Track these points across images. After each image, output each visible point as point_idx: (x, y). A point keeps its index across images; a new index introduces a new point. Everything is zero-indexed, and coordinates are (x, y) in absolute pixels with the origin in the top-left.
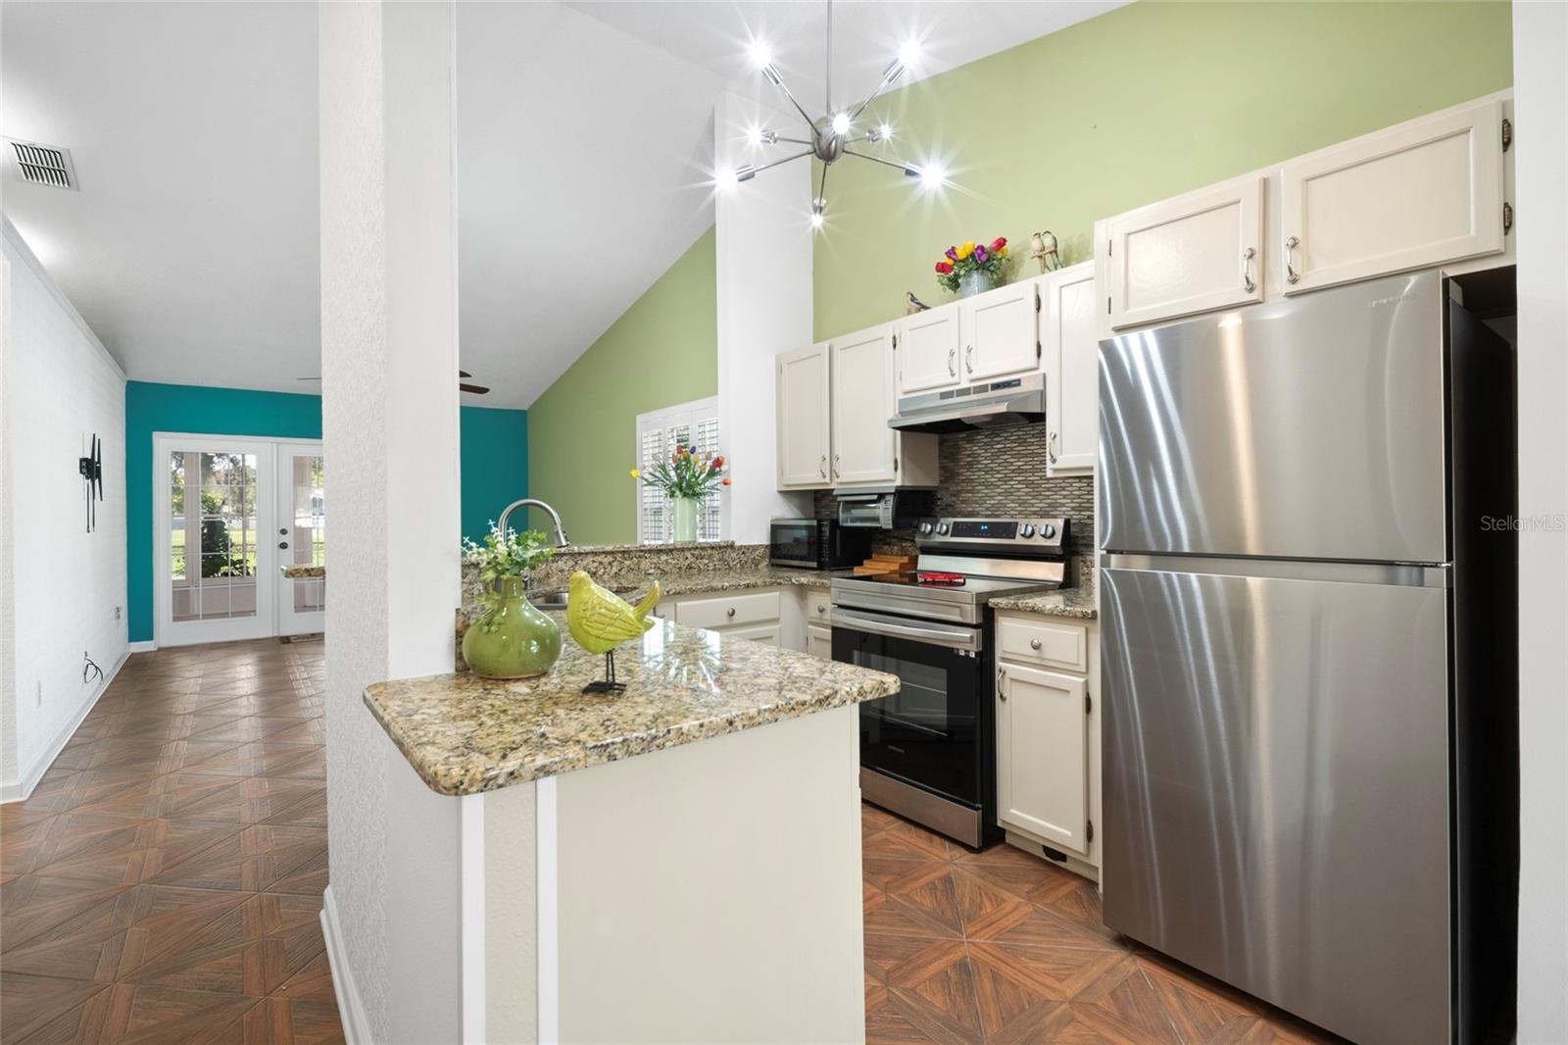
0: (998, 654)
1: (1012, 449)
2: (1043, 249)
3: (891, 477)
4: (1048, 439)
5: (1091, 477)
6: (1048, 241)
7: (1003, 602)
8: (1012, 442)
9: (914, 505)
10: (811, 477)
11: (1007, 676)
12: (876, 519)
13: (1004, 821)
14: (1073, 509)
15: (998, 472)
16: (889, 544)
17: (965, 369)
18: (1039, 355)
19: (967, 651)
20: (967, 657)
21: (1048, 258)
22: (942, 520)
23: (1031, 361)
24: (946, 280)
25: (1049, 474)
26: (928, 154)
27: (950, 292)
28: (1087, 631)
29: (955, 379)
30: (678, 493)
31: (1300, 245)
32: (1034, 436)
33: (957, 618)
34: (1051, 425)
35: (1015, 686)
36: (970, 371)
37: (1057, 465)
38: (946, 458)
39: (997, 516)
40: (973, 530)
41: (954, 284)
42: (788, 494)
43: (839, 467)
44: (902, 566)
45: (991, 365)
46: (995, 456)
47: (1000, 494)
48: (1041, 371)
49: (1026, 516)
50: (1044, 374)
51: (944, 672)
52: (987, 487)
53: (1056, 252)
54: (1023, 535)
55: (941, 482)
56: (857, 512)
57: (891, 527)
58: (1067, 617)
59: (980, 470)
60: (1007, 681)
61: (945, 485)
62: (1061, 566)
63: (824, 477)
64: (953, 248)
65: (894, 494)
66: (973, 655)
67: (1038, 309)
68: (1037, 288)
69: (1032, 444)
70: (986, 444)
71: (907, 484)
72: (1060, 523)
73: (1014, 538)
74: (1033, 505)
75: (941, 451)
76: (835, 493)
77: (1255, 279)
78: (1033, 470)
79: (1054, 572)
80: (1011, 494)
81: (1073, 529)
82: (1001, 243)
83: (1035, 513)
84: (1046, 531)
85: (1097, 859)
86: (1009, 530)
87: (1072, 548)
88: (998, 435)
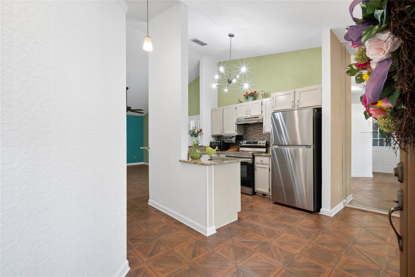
0: (255, 163)
1: (257, 128)
2: (263, 94)
3: (235, 133)
4: (263, 127)
5: (270, 134)
6: (264, 93)
7: (256, 154)
8: (257, 127)
9: (239, 138)
10: (218, 133)
11: (257, 166)
12: (232, 141)
13: (256, 191)
14: (268, 139)
15: (254, 132)
16: (233, 146)
17: (249, 114)
18: (262, 113)
19: (250, 162)
20: (250, 163)
21: (264, 95)
22: (244, 141)
23: (261, 114)
24: (245, 98)
25: (264, 133)
26: (245, 83)
27: (246, 100)
28: (269, 158)
29: (247, 116)
30: (193, 136)
31: (299, 101)
32: (261, 126)
33: (249, 157)
34: (264, 125)
35: (258, 168)
36: (250, 115)
37: (265, 132)
38: (245, 130)
39: (254, 140)
40: (250, 143)
41: (247, 98)
42: (213, 136)
43: (225, 131)
44: (236, 150)
45: (254, 114)
46: (254, 130)
47: (255, 136)
48: (262, 115)
49: (259, 140)
50: (263, 116)
51: (246, 166)
52: (252, 135)
53: (265, 95)
54: (259, 144)
55: (244, 134)
56: (228, 139)
57: (235, 142)
58: (266, 156)
59: (251, 132)
60: (257, 167)
61: (245, 135)
62: (265, 149)
63: (221, 133)
64: (247, 92)
65: (235, 136)
66: (251, 163)
67: (262, 105)
68: (262, 101)
69: (260, 128)
70: (252, 127)
71: (238, 134)
72: (265, 141)
73: (257, 144)
74: (260, 138)
75: (244, 128)
76: (224, 136)
77: (293, 105)
78: (261, 132)
79: (264, 150)
80: (257, 136)
81: (267, 143)
82: (255, 92)
83: (261, 140)
84: (263, 143)
85: (271, 194)
86: (257, 143)
87: (267, 146)
88: (254, 126)
